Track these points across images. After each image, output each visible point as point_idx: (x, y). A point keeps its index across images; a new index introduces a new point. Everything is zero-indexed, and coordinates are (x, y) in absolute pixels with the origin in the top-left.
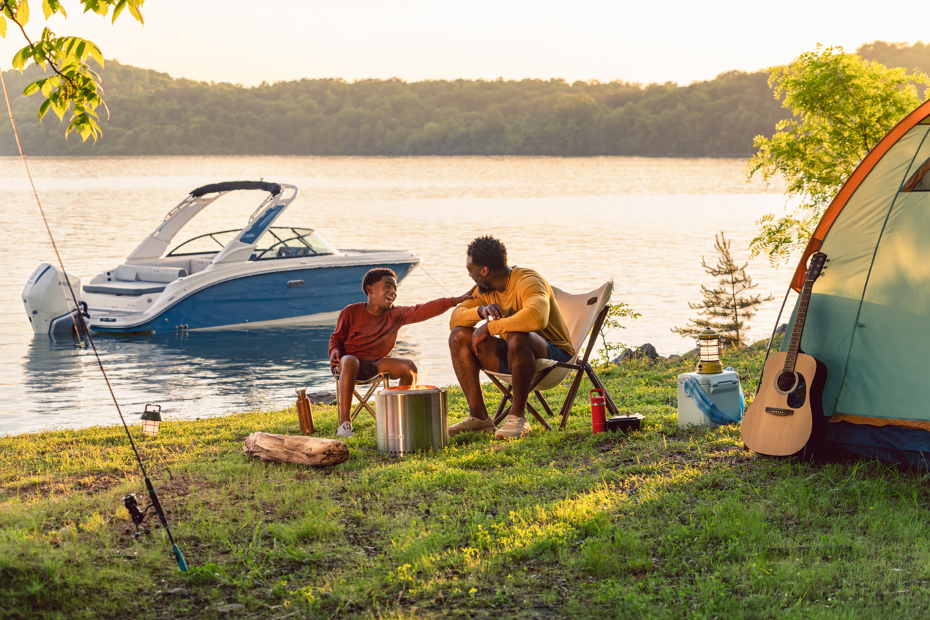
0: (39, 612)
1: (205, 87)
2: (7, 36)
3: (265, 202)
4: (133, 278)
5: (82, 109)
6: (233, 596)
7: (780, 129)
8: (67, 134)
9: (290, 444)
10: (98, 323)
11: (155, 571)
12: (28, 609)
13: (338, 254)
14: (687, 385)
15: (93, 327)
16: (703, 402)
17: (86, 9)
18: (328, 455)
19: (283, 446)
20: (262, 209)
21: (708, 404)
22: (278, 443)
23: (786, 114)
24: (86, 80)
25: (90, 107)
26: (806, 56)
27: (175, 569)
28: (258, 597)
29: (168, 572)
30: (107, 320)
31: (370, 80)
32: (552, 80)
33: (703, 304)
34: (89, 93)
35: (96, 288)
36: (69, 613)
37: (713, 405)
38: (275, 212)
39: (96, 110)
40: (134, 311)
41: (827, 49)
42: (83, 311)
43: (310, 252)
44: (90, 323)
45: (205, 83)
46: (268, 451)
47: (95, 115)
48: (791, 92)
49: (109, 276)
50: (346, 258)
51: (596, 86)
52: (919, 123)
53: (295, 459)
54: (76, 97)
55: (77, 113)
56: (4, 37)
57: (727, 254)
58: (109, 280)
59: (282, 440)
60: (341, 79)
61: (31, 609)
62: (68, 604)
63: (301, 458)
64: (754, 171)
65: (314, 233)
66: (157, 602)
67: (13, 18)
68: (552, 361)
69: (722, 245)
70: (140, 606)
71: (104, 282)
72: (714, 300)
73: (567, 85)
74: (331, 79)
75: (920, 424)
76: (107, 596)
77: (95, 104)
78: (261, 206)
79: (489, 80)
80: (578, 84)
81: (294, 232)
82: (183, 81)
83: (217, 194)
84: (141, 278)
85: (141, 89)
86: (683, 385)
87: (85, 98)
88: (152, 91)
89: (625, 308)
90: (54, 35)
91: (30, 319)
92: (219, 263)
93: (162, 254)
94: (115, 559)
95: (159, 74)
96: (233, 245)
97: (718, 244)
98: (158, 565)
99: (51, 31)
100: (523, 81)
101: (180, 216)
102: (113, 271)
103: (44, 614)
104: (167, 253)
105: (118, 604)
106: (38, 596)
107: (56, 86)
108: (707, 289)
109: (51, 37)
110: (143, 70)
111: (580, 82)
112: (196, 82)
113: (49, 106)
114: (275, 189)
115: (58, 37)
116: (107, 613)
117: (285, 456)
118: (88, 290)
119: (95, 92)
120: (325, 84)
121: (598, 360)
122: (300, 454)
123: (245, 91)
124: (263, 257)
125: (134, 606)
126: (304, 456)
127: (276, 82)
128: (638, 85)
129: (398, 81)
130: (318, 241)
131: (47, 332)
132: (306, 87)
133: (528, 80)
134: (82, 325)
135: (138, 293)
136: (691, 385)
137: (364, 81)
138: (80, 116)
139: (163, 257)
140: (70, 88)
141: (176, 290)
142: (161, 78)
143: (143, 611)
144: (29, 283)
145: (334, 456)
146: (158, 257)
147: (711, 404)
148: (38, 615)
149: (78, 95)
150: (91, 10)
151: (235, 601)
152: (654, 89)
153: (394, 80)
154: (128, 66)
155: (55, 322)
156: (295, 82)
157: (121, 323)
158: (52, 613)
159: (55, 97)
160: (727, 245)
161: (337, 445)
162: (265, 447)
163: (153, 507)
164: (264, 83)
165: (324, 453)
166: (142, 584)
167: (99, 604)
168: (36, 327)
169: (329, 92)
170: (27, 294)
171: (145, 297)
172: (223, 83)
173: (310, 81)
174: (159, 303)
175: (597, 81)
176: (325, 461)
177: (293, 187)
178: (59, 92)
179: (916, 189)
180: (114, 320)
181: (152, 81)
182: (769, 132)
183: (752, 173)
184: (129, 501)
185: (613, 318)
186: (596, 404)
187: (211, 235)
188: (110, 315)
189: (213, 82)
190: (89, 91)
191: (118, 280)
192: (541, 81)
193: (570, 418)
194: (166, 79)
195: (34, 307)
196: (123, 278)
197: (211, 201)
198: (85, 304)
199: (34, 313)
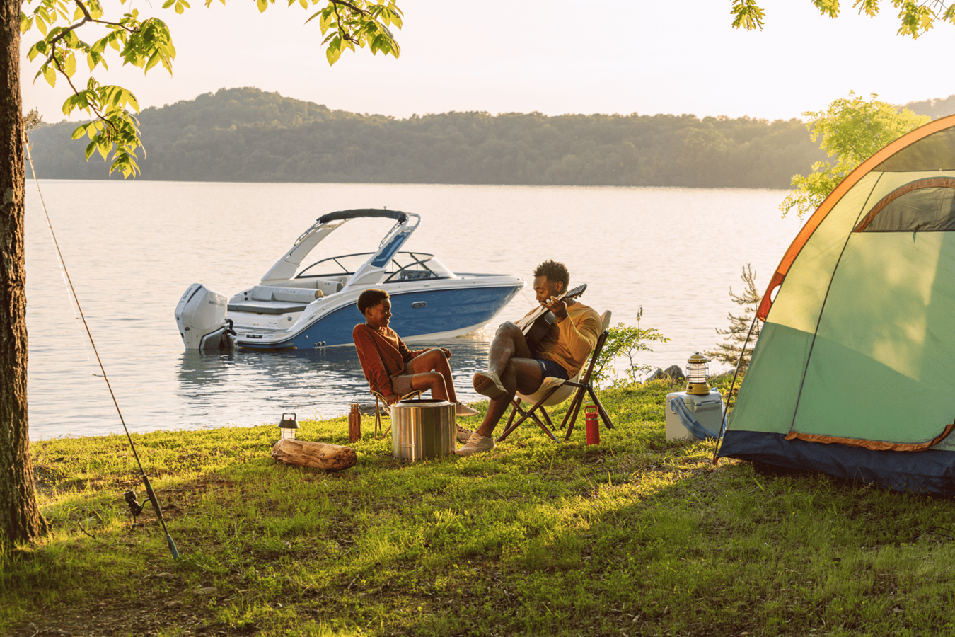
0: (38, 590)
1: (360, 119)
2: (56, 86)
3: (394, 228)
4: (270, 298)
5: (123, 150)
6: (211, 581)
7: (816, 169)
8: (110, 173)
9: (308, 449)
10: (244, 339)
11: (150, 557)
12: (28, 587)
13: (455, 277)
14: (673, 403)
15: (240, 343)
16: (687, 419)
17: (125, 63)
18: (338, 460)
19: (301, 451)
20: (390, 236)
21: (691, 421)
22: (298, 448)
23: (822, 156)
24: (126, 124)
25: (130, 148)
26: (840, 102)
27: (169, 556)
28: (231, 582)
29: (162, 559)
30: (254, 337)
31: (513, 114)
32: (684, 115)
33: (729, 330)
34: (128, 136)
35: (237, 307)
36: (64, 591)
37: (696, 422)
38: (402, 238)
39: (135, 151)
40: (276, 328)
41: (857, 98)
42: (230, 329)
43: (432, 276)
44: (237, 339)
45: (359, 114)
46: (289, 455)
47: (135, 156)
48: (827, 135)
49: (246, 296)
50: (463, 281)
51: (723, 122)
52: (872, 170)
53: (311, 463)
54: (117, 140)
55: (119, 153)
56: (53, 87)
57: (752, 286)
58: (246, 299)
59: (301, 446)
60: (485, 112)
61: (31, 587)
62: (64, 584)
63: (317, 462)
64: (789, 207)
65: (433, 258)
66: (143, 584)
67: (60, 69)
68: (561, 380)
69: (747, 276)
70: (127, 587)
71: (242, 301)
72: (741, 326)
73: (698, 120)
74: (477, 112)
75: (861, 443)
76: (100, 577)
77: (134, 146)
78: (390, 233)
79: (625, 115)
80: (708, 119)
81: (413, 256)
82: (339, 113)
83: (342, 220)
84: (277, 298)
85: (300, 121)
86: (670, 403)
87: (126, 141)
88: (311, 122)
89: (656, 333)
90: (99, 84)
91: (182, 335)
92: (354, 285)
93: (292, 277)
94: (118, 546)
95: (317, 106)
96: (365, 269)
97: (745, 276)
98: (154, 552)
99: (96, 80)
100: (657, 116)
101: (309, 240)
102: (249, 292)
103: (41, 592)
104: (296, 275)
105: (108, 585)
106: (38, 576)
107: (100, 129)
108: (734, 316)
109: (96, 86)
110: (302, 102)
111: (710, 117)
112: (352, 114)
113: (94, 148)
114: (401, 217)
115: (102, 85)
116: (97, 592)
117: (303, 460)
118: (231, 309)
119: (135, 135)
120: (472, 116)
121: (626, 379)
122: (316, 459)
123: (397, 122)
124: (391, 279)
125: (123, 587)
126: (319, 461)
127: (425, 114)
128: (764, 121)
129: (539, 115)
131: (198, 348)
132: (452, 119)
133: (661, 114)
134: (229, 341)
135: (279, 312)
136: (677, 404)
137: (508, 114)
138: (121, 156)
139: (292, 279)
140: (112, 132)
141: (314, 311)
142: (319, 110)
143: (129, 591)
144: (181, 301)
145: (344, 461)
146: (288, 279)
147: (694, 421)
148: (36, 592)
149: (120, 137)
150: (129, 63)
151: (211, 585)
152: (779, 124)
153: (535, 114)
154: (288, 98)
155: (205, 338)
156: (443, 115)
157: (267, 339)
158: (48, 592)
159: (99, 139)
160: (753, 276)
161: (347, 451)
162: (286, 452)
163: (149, 502)
164: (414, 115)
165: (335, 458)
166: (136, 568)
167: (92, 584)
168: (187, 343)
169: (475, 125)
170: (180, 313)
171: (286, 315)
172: (376, 115)
173: (457, 114)
174: (297, 323)
175: (726, 117)
176: (336, 466)
177: (416, 215)
178: (103, 135)
179: (867, 229)
180: (261, 337)
181: (310, 113)
182: (806, 172)
183: (787, 210)
184: (128, 496)
185: (641, 342)
186: (589, 419)
187: (334, 258)
188: (254, 332)
189: (367, 114)
190: (129, 134)
191: (254, 299)
192: (673, 117)
193: (574, 432)
194: (324, 111)
195: (186, 324)
196: (259, 297)
197: (334, 227)
198: (231, 322)
199: (186, 330)
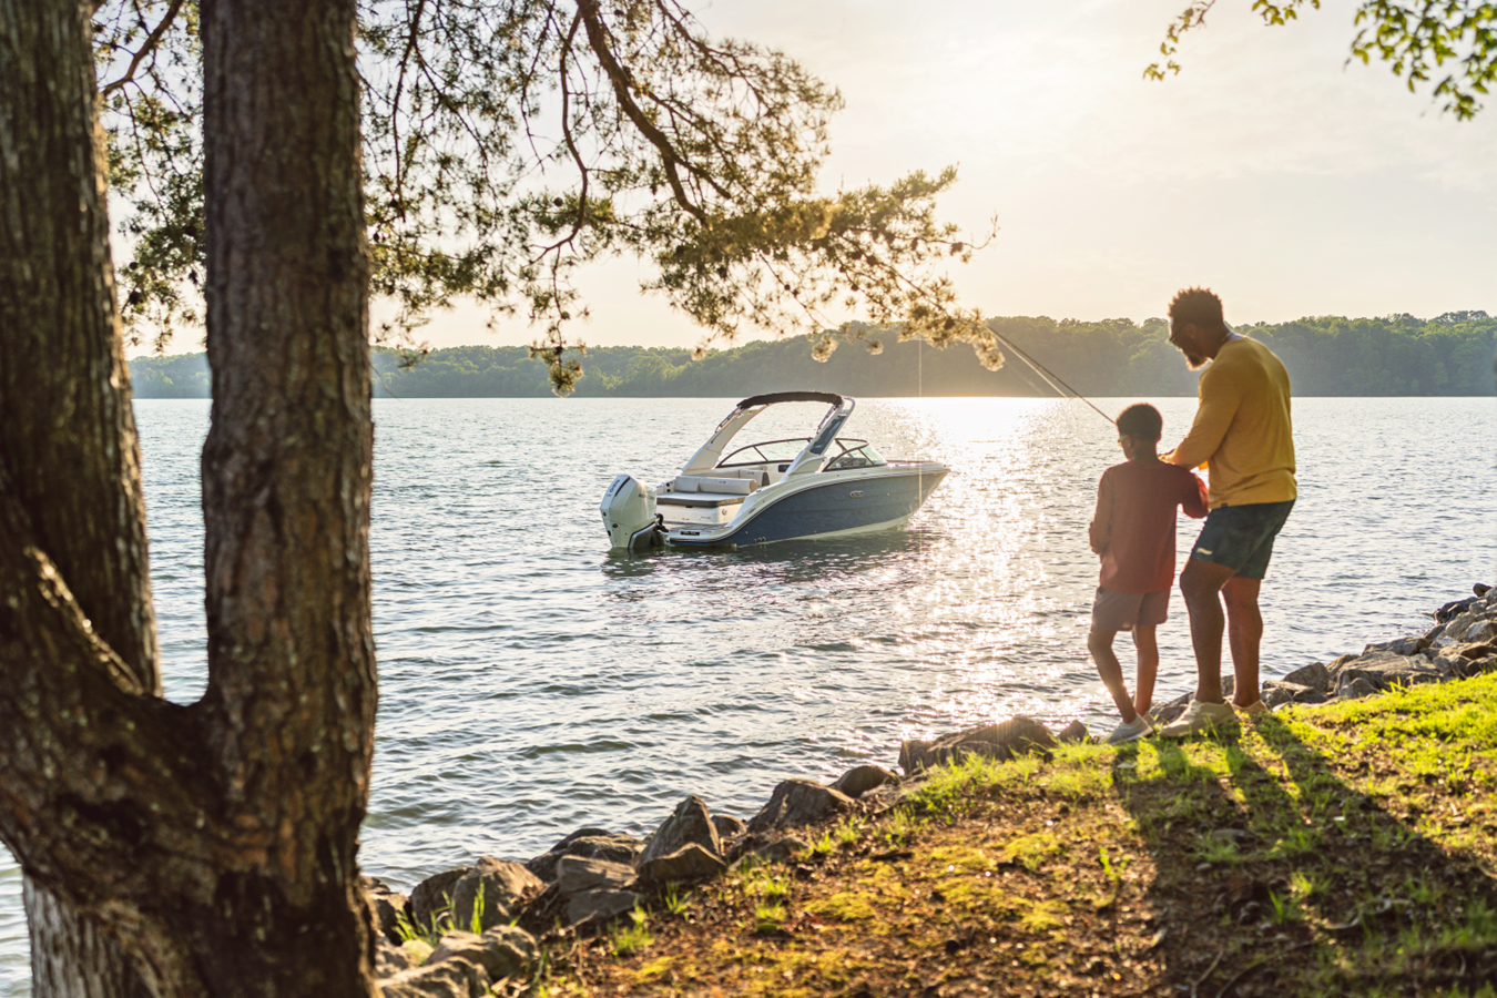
3: (830, 412)
4: (695, 489)
10: (678, 536)
13: (889, 465)
15: (672, 541)
20: (826, 422)
30: (690, 534)
35: (664, 500)
38: (838, 423)
40: (712, 523)
42: (660, 525)
43: (867, 463)
44: (669, 536)
49: (668, 487)
65: (869, 445)
71: (668, 493)
78: (826, 418)
83: (764, 405)
84: (704, 489)
91: (608, 532)
92: (794, 473)
93: (713, 466)
96: (804, 456)
101: (730, 427)
102: (671, 483)
104: (717, 464)
114: (836, 401)
118: (658, 502)
124: (830, 468)
130: (874, 453)
131: (626, 545)
134: (660, 538)
135: (712, 505)
139: (714, 468)
141: (756, 501)
144: (608, 495)
146: (709, 469)
155: (635, 536)
157: (704, 536)
168: (614, 541)
170: (606, 507)
171: (720, 509)
174: (732, 516)
180: (697, 534)
187: (754, 446)
188: (688, 528)
191: (677, 491)
195: (613, 519)
196: (684, 489)
197: (756, 413)
198: (660, 516)
199: (613, 527)
